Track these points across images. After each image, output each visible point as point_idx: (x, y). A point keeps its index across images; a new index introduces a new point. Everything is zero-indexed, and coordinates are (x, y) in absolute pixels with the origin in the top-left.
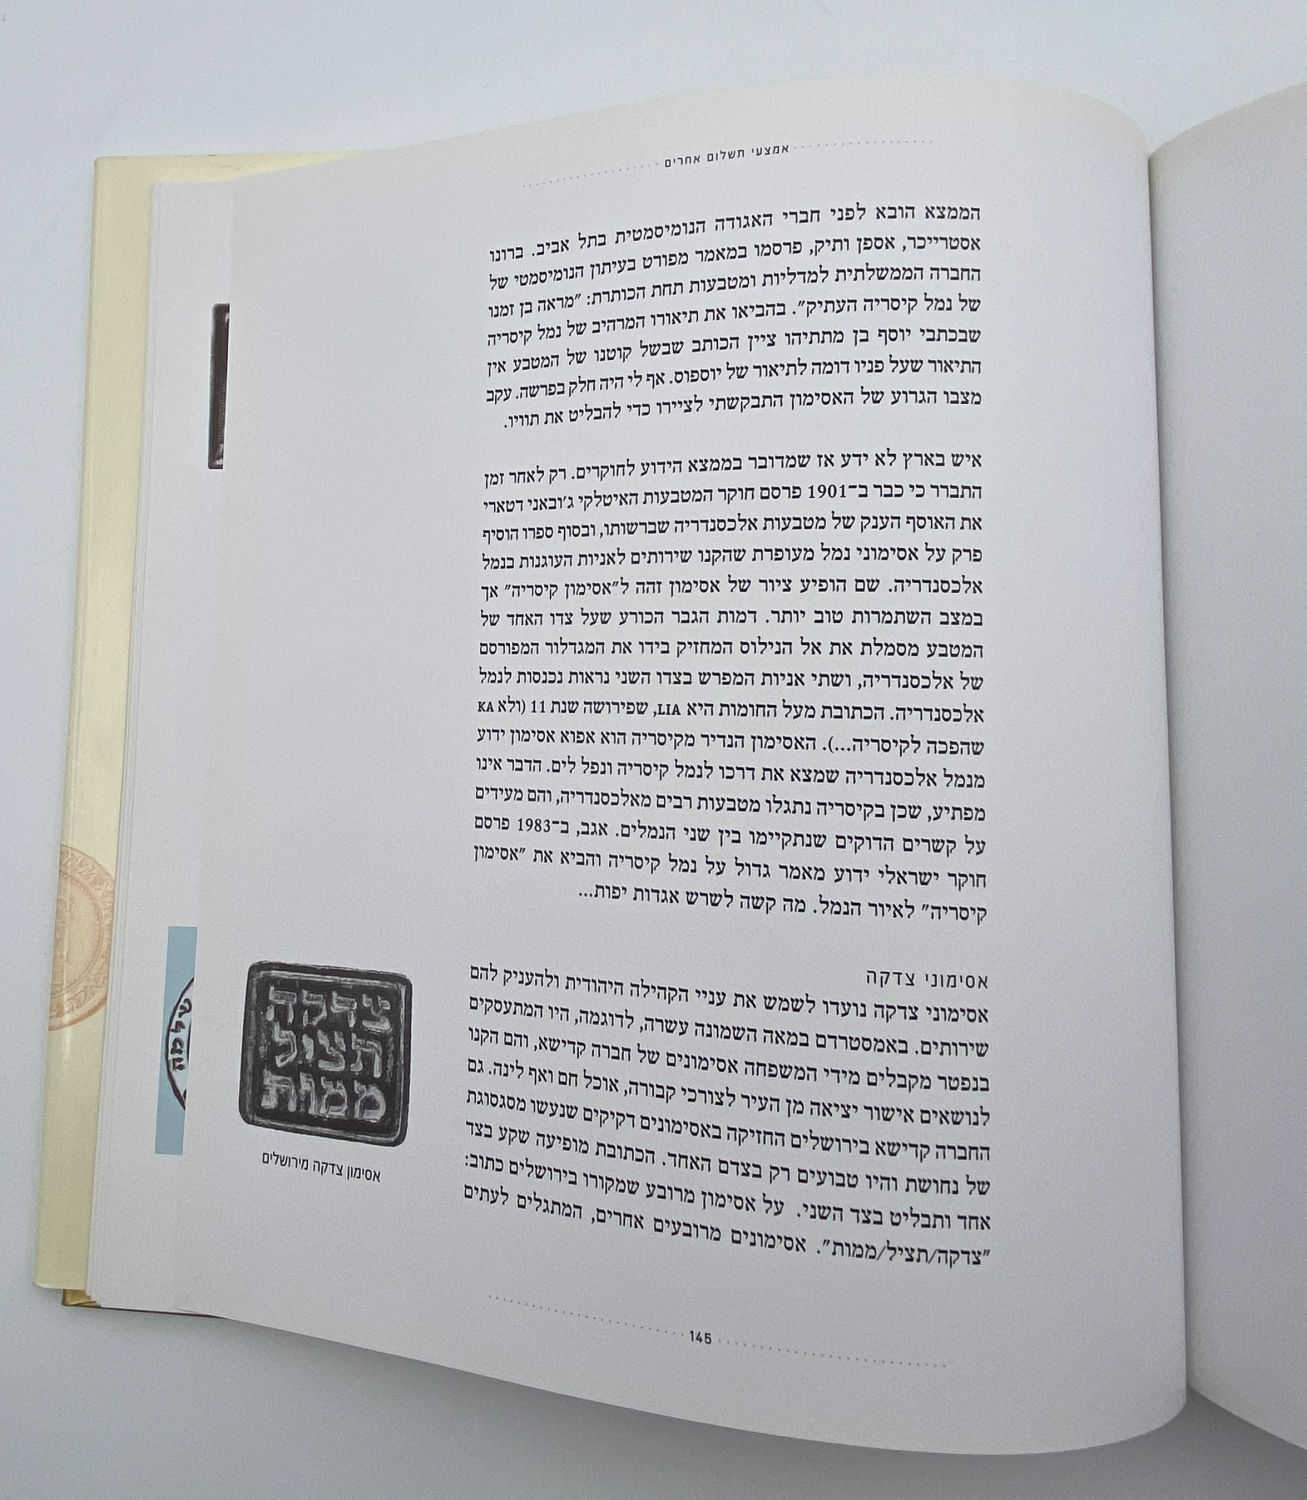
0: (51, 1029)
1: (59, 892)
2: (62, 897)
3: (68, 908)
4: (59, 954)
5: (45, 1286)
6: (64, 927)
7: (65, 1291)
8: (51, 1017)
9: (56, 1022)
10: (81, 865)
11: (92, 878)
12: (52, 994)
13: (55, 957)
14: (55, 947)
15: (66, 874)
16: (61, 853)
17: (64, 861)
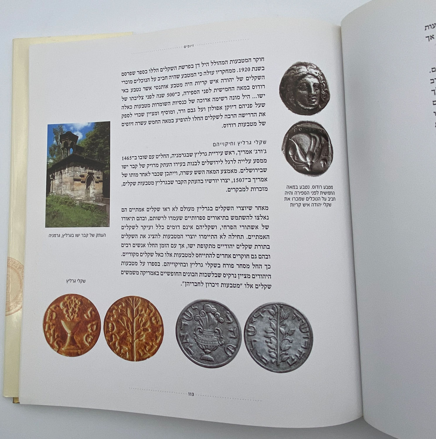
0: (6, 315)
1: (7, 272)
2: (9, 274)
3: (11, 277)
4: (8, 292)
5: (7, 396)
6: (9, 283)
7: (13, 398)
8: (6, 312)
9: (8, 313)
10: (14, 263)
11: (18, 267)
12: (6, 304)
13: (7, 293)
14: (7, 289)
15: (9, 266)
16: (8, 260)
17: (9, 262)
